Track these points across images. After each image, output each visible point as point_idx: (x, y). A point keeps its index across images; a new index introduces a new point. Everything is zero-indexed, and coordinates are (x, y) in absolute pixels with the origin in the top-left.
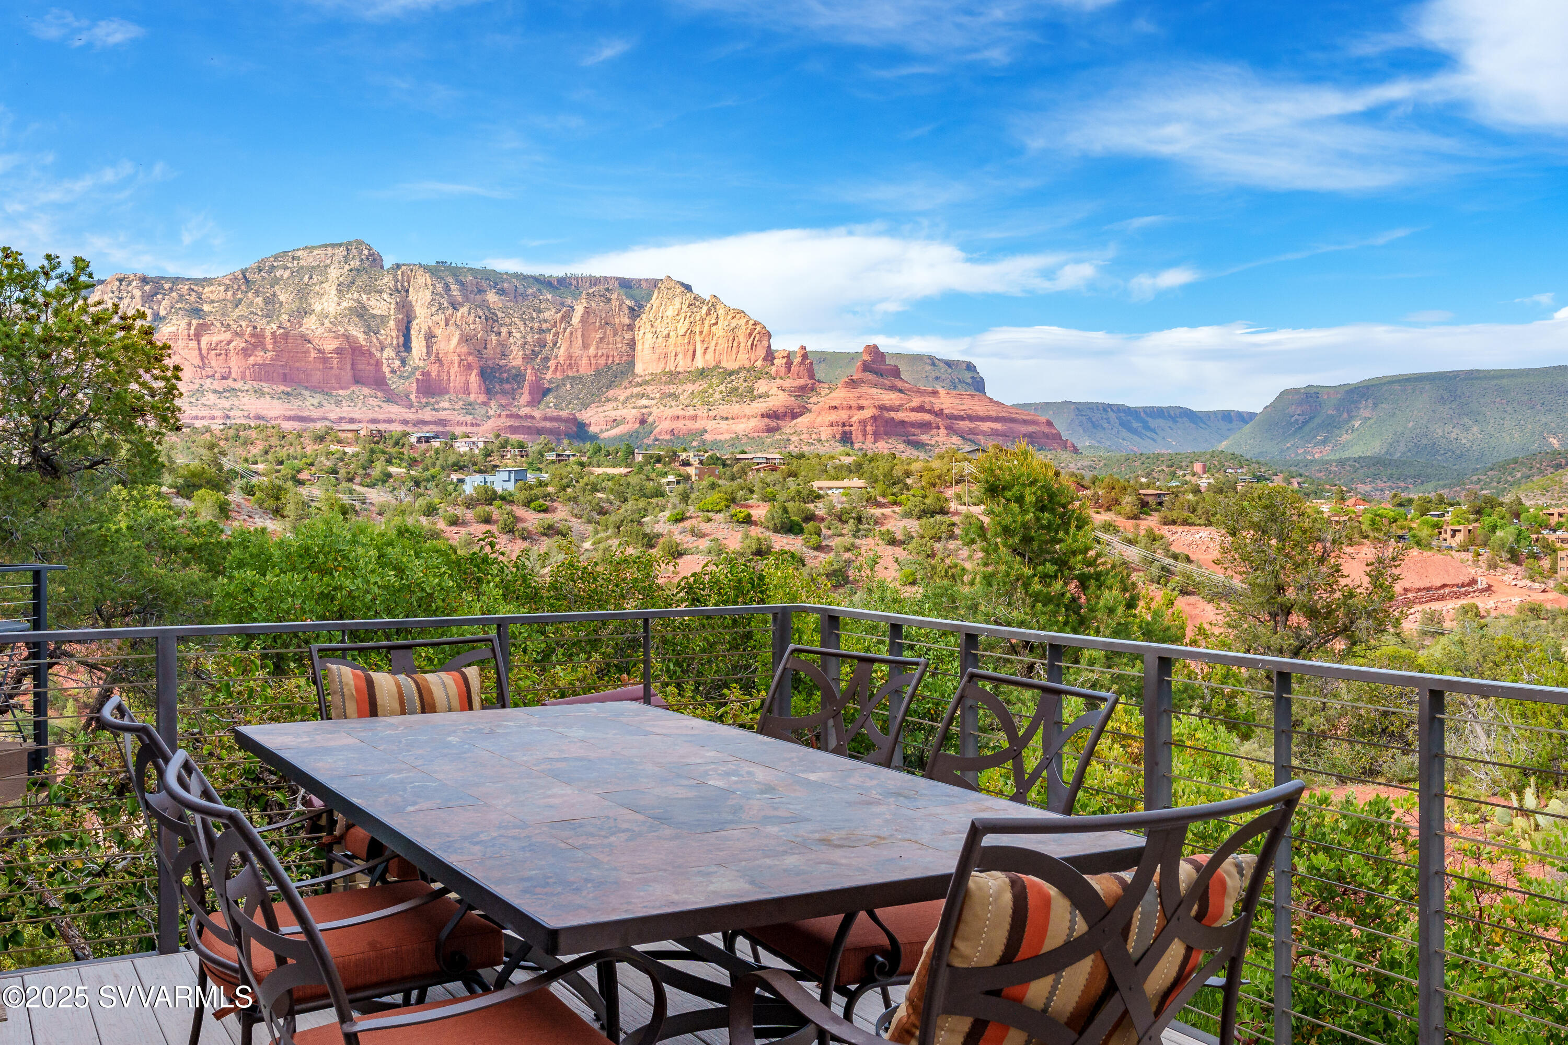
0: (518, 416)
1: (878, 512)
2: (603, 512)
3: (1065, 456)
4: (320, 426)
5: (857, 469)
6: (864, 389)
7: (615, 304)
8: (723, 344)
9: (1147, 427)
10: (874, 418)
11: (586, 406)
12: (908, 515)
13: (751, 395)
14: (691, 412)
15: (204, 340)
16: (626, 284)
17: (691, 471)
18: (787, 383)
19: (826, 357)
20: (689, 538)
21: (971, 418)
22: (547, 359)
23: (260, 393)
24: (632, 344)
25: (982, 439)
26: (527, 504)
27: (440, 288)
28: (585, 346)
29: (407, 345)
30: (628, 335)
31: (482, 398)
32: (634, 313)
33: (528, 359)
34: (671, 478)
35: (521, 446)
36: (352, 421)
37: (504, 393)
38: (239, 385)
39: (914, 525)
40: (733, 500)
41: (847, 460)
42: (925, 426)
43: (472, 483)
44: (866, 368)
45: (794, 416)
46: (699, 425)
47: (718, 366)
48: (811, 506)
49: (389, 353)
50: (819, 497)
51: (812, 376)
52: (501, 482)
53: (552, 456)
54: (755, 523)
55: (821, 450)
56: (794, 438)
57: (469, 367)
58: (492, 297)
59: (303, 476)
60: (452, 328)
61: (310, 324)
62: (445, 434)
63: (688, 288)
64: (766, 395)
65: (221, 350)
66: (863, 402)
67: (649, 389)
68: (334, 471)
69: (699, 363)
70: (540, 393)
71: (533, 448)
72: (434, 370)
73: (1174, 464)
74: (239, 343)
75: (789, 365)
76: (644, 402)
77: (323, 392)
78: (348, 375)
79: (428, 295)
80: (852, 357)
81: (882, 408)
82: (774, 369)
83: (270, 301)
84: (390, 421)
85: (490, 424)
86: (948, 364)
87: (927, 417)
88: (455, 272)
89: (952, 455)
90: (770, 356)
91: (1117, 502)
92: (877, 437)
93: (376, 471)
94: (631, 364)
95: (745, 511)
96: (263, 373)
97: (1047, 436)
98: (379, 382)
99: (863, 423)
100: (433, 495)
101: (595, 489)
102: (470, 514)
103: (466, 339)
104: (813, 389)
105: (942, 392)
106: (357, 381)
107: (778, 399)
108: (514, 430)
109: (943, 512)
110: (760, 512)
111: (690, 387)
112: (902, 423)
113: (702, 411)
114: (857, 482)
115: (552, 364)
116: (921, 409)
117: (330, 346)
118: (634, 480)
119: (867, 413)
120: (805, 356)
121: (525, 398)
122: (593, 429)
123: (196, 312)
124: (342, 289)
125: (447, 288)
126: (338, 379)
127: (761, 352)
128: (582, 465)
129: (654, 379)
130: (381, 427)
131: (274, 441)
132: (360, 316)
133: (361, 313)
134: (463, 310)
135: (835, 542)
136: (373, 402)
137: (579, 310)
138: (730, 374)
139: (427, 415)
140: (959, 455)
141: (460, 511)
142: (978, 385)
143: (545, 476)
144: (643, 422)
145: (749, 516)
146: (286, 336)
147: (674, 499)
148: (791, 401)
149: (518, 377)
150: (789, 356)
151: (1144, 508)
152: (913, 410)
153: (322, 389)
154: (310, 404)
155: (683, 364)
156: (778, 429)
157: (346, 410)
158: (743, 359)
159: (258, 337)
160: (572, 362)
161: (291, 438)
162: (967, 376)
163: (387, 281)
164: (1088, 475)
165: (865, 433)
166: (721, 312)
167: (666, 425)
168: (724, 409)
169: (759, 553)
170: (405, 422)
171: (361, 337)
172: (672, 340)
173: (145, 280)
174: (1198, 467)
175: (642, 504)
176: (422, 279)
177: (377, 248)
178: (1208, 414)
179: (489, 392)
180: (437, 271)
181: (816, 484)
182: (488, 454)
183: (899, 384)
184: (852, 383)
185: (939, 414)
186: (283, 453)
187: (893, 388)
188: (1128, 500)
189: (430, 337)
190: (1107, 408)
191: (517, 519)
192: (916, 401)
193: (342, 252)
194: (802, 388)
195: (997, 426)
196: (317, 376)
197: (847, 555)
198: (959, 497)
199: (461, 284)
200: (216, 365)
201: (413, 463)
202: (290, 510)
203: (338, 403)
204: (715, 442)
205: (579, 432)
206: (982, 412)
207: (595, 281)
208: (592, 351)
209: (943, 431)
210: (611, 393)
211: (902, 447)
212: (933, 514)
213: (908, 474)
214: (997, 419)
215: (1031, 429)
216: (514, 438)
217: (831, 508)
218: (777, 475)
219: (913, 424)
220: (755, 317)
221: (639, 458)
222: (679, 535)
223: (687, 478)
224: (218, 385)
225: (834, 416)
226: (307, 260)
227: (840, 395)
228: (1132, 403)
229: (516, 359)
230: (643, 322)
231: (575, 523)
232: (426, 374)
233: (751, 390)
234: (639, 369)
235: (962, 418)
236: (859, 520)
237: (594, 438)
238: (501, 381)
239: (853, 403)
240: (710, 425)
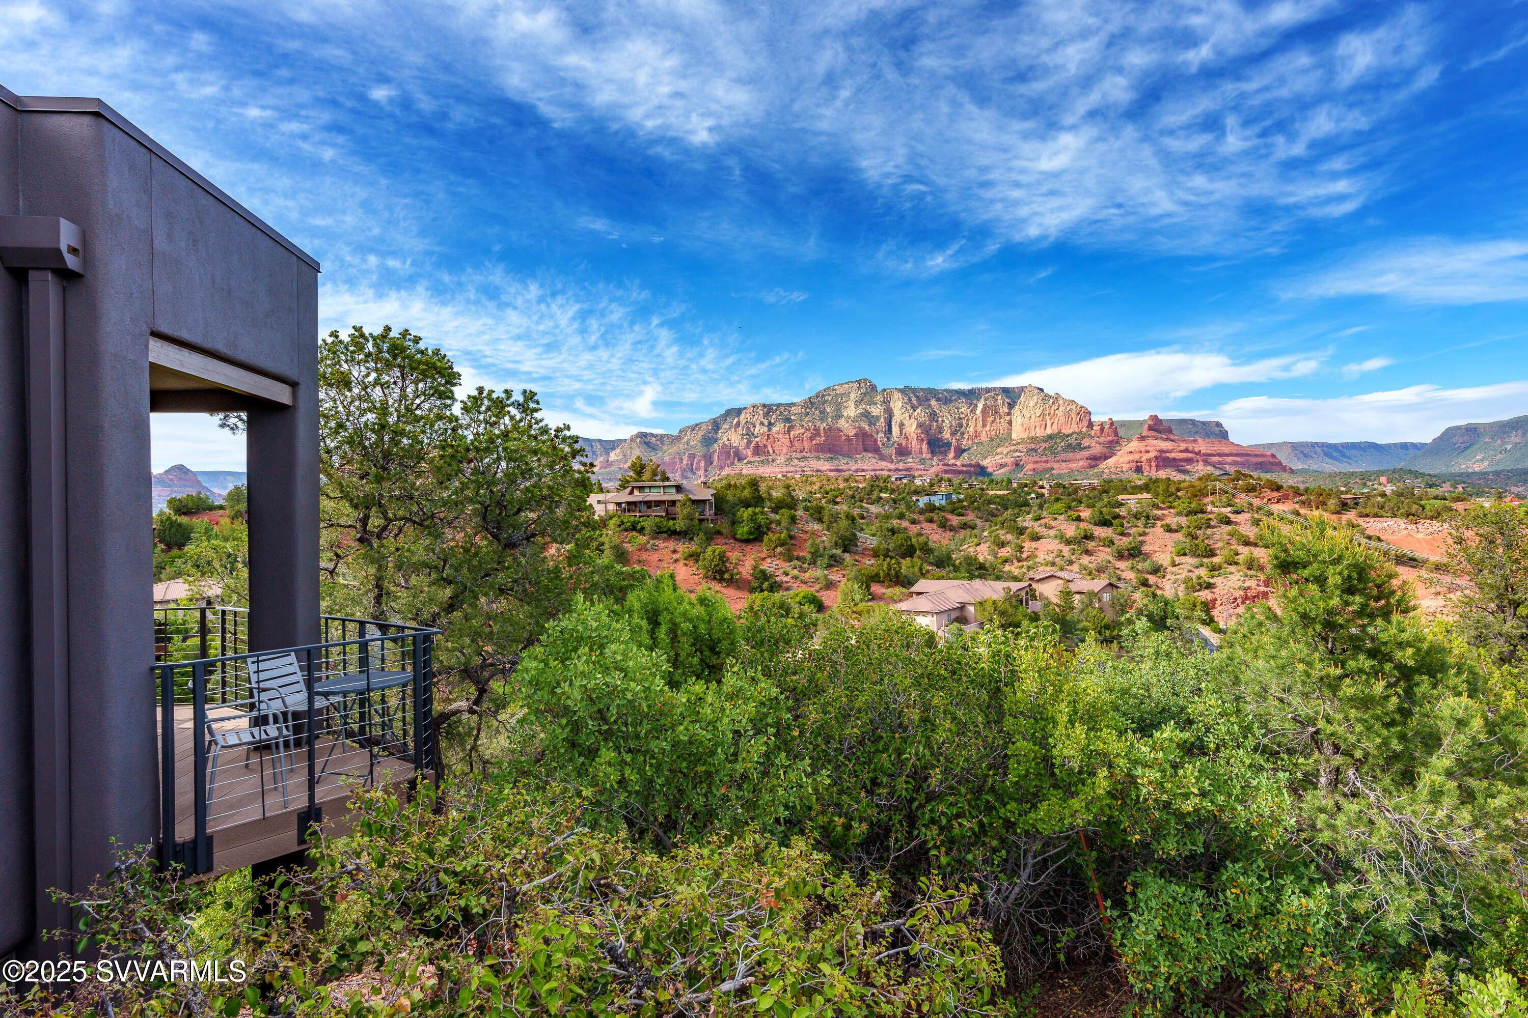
0: (948, 465)
1: (1160, 513)
2: (994, 516)
3: (1285, 476)
4: (847, 474)
5: (1146, 488)
6: (1149, 441)
7: (1000, 401)
8: (1062, 420)
9: (1344, 455)
10: (1156, 457)
11: (985, 458)
12: (1179, 514)
13: (1080, 447)
14: (1044, 458)
15: (792, 433)
16: (1006, 391)
17: (1045, 491)
18: (1102, 440)
19: (1124, 424)
20: (1044, 529)
21: (1219, 455)
22: (963, 433)
23: (818, 459)
24: (1010, 423)
25: (1227, 467)
26: (952, 512)
27: (906, 400)
28: (984, 425)
29: (890, 430)
30: (1008, 418)
31: (929, 456)
32: (1011, 406)
33: (953, 434)
34: (1033, 496)
35: (950, 480)
36: (863, 470)
37: (941, 453)
38: (808, 455)
39: (1183, 520)
40: (1070, 508)
41: (1139, 483)
42: (1189, 461)
43: (923, 501)
44: (1150, 428)
45: (1106, 458)
46: (1049, 465)
47: (1060, 432)
48: (1117, 510)
49: (881, 435)
50: (1122, 504)
51: (1116, 434)
52: (938, 501)
53: (966, 486)
54: (1083, 521)
55: (1123, 477)
56: (1106, 471)
57: (922, 440)
58: (933, 402)
59: (838, 500)
60: (913, 420)
61: (842, 423)
62: (910, 476)
63: (1041, 390)
64: (1089, 447)
65: (800, 438)
66: (1148, 448)
67: (1020, 447)
68: (853, 497)
69: (1049, 431)
70: (960, 452)
71: (956, 481)
72: (904, 443)
73: (1365, 477)
74: (808, 434)
75: (1102, 429)
76: (1018, 454)
77: (849, 456)
78: (860, 447)
79: (900, 404)
80: (1141, 423)
81: (1161, 451)
82: (1093, 433)
83: (823, 412)
84: (882, 470)
85: (934, 469)
86: (1203, 423)
87: (1190, 455)
88: (914, 391)
89: (1208, 477)
90: (1091, 425)
91: (1324, 503)
92: (1158, 468)
93: (874, 496)
94: (1010, 434)
95: (1077, 514)
96: (820, 449)
97: (1271, 463)
98: (876, 450)
99: (1149, 461)
100: (903, 508)
101: (990, 503)
102: (922, 518)
103: (920, 425)
104: (1117, 442)
105: (1200, 440)
106: (865, 450)
107: (1097, 450)
108: (946, 472)
109: (1203, 512)
110: (1086, 514)
111: (1044, 445)
112: (1174, 459)
113: (1051, 458)
114: (1145, 495)
115: (966, 436)
116: (1186, 451)
117: (852, 433)
118: (1011, 498)
119: (1152, 455)
120: (1112, 424)
121: (952, 454)
122: (989, 470)
123: (788, 420)
124: (857, 403)
125: (910, 400)
126: (856, 449)
127: (1086, 423)
128: (982, 490)
129: (1023, 441)
130: (877, 473)
131: (825, 482)
132: (866, 417)
133: (866, 415)
134: (918, 410)
135: (1133, 531)
136: (874, 460)
137: (980, 406)
138: (1068, 436)
139: (901, 466)
140: (1212, 477)
141: (916, 516)
142: (1224, 435)
143: (962, 497)
144: (1017, 465)
145: (1079, 516)
146: (830, 429)
147: (1035, 508)
148: (1105, 450)
149: (948, 444)
150: (1102, 425)
151: (1344, 506)
152: (1181, 451)
153: (849, 455)
154: (842, 463)
155: (1039, 432)
156: (1096, 466)
157: (860, 465)
158: (1074, 427)
159: (817, 430)
160: (977, 435)
161: (833, 480)
162: (1217, 429)
163: (879, 398)
164: (1302, 487)
165: (1150, 466)
166: (1061, 402)
167: (1030, 466)
168: (1064, 456)
169: (1086, 537)
170: (890, 470)
171: (867, 428)
172: (1033, 419)
173: (764, 406)
174: (1383, 479)
175: (1016, 511)
176: (897, 395)
177: (874, 382)
178: (1389, 446)
179: (933, 453)
180: (904, 391)
181: (1120, 497)
182: (932, 485)
183: (1172, 437)
184: (1142, 438)
185: (1199, 453)
186: (828, 488)
187: (1168, 439)
188: (1332, 503)
189: (902, 425)
190: (1313, 445)
191: (947, 520)
192: (1183, 446)
193: (856, 385)
194: (1111, 442)
195: (1238, 459)
196: (845, 449)
197: (1140, 538)
198: (1213, 503)
199: (917, 397)
200: (797, 445)
201: (893, 491)
202: (826, 519)
203: (856, 462)
204: (1059, 475)
205: (982, 471)
206: (1226, 450)
207: (988, 390)
208: (988, 428)
209: (1201, 463)
210: (999, 450)
211: (1174, 473)
212: (1196, 513)
213: (1179, 490)
214: (1237, 455)
215: (1260, 460)
216: (946, 476)
217: (1130, 511)
218: (1096, 493)
219: (1181, 460)
220: (1081, 402)
221: (1015, 485)
222: (1037, 527)
223: (1043, 495)
224: (798, 455)
225: (1131, 457)
226: (840, 390)
227: (1134, 445)
228: (1332, 441)
229: (946, 435)
230: (1016, 411)
231: (979, 523)
232: (899, 445)
233: (1080, 444)
234: (1014, 436)
235: (1214, 455)
236: (1148, 517)
237: (990, 474)
238: (939, 447)
239: (1143, 449)
240: (1056, 465)
